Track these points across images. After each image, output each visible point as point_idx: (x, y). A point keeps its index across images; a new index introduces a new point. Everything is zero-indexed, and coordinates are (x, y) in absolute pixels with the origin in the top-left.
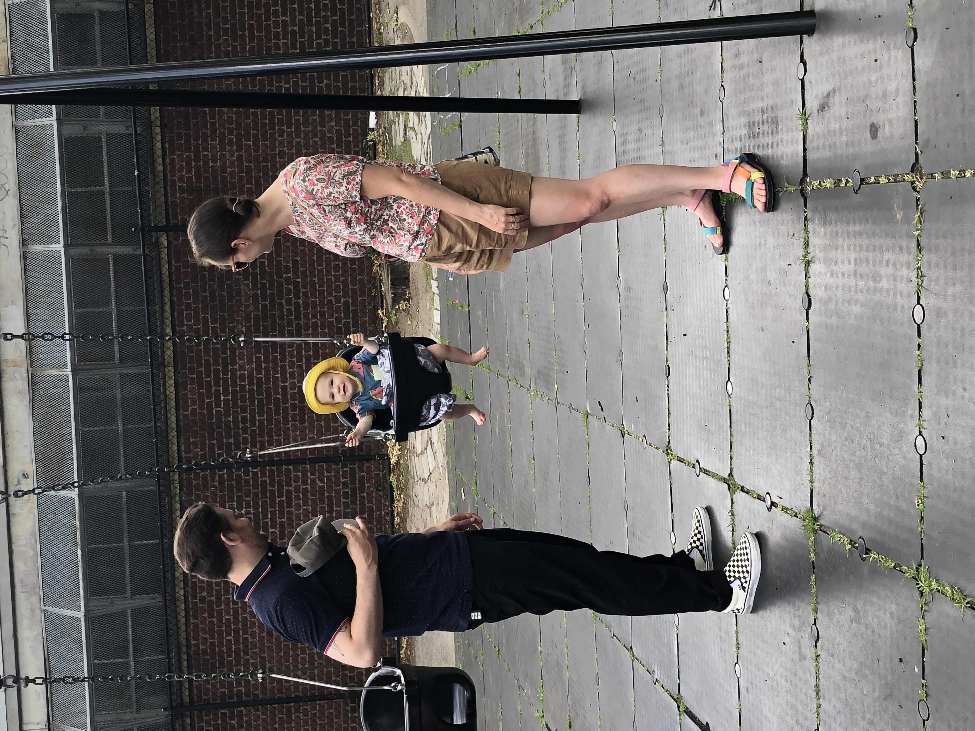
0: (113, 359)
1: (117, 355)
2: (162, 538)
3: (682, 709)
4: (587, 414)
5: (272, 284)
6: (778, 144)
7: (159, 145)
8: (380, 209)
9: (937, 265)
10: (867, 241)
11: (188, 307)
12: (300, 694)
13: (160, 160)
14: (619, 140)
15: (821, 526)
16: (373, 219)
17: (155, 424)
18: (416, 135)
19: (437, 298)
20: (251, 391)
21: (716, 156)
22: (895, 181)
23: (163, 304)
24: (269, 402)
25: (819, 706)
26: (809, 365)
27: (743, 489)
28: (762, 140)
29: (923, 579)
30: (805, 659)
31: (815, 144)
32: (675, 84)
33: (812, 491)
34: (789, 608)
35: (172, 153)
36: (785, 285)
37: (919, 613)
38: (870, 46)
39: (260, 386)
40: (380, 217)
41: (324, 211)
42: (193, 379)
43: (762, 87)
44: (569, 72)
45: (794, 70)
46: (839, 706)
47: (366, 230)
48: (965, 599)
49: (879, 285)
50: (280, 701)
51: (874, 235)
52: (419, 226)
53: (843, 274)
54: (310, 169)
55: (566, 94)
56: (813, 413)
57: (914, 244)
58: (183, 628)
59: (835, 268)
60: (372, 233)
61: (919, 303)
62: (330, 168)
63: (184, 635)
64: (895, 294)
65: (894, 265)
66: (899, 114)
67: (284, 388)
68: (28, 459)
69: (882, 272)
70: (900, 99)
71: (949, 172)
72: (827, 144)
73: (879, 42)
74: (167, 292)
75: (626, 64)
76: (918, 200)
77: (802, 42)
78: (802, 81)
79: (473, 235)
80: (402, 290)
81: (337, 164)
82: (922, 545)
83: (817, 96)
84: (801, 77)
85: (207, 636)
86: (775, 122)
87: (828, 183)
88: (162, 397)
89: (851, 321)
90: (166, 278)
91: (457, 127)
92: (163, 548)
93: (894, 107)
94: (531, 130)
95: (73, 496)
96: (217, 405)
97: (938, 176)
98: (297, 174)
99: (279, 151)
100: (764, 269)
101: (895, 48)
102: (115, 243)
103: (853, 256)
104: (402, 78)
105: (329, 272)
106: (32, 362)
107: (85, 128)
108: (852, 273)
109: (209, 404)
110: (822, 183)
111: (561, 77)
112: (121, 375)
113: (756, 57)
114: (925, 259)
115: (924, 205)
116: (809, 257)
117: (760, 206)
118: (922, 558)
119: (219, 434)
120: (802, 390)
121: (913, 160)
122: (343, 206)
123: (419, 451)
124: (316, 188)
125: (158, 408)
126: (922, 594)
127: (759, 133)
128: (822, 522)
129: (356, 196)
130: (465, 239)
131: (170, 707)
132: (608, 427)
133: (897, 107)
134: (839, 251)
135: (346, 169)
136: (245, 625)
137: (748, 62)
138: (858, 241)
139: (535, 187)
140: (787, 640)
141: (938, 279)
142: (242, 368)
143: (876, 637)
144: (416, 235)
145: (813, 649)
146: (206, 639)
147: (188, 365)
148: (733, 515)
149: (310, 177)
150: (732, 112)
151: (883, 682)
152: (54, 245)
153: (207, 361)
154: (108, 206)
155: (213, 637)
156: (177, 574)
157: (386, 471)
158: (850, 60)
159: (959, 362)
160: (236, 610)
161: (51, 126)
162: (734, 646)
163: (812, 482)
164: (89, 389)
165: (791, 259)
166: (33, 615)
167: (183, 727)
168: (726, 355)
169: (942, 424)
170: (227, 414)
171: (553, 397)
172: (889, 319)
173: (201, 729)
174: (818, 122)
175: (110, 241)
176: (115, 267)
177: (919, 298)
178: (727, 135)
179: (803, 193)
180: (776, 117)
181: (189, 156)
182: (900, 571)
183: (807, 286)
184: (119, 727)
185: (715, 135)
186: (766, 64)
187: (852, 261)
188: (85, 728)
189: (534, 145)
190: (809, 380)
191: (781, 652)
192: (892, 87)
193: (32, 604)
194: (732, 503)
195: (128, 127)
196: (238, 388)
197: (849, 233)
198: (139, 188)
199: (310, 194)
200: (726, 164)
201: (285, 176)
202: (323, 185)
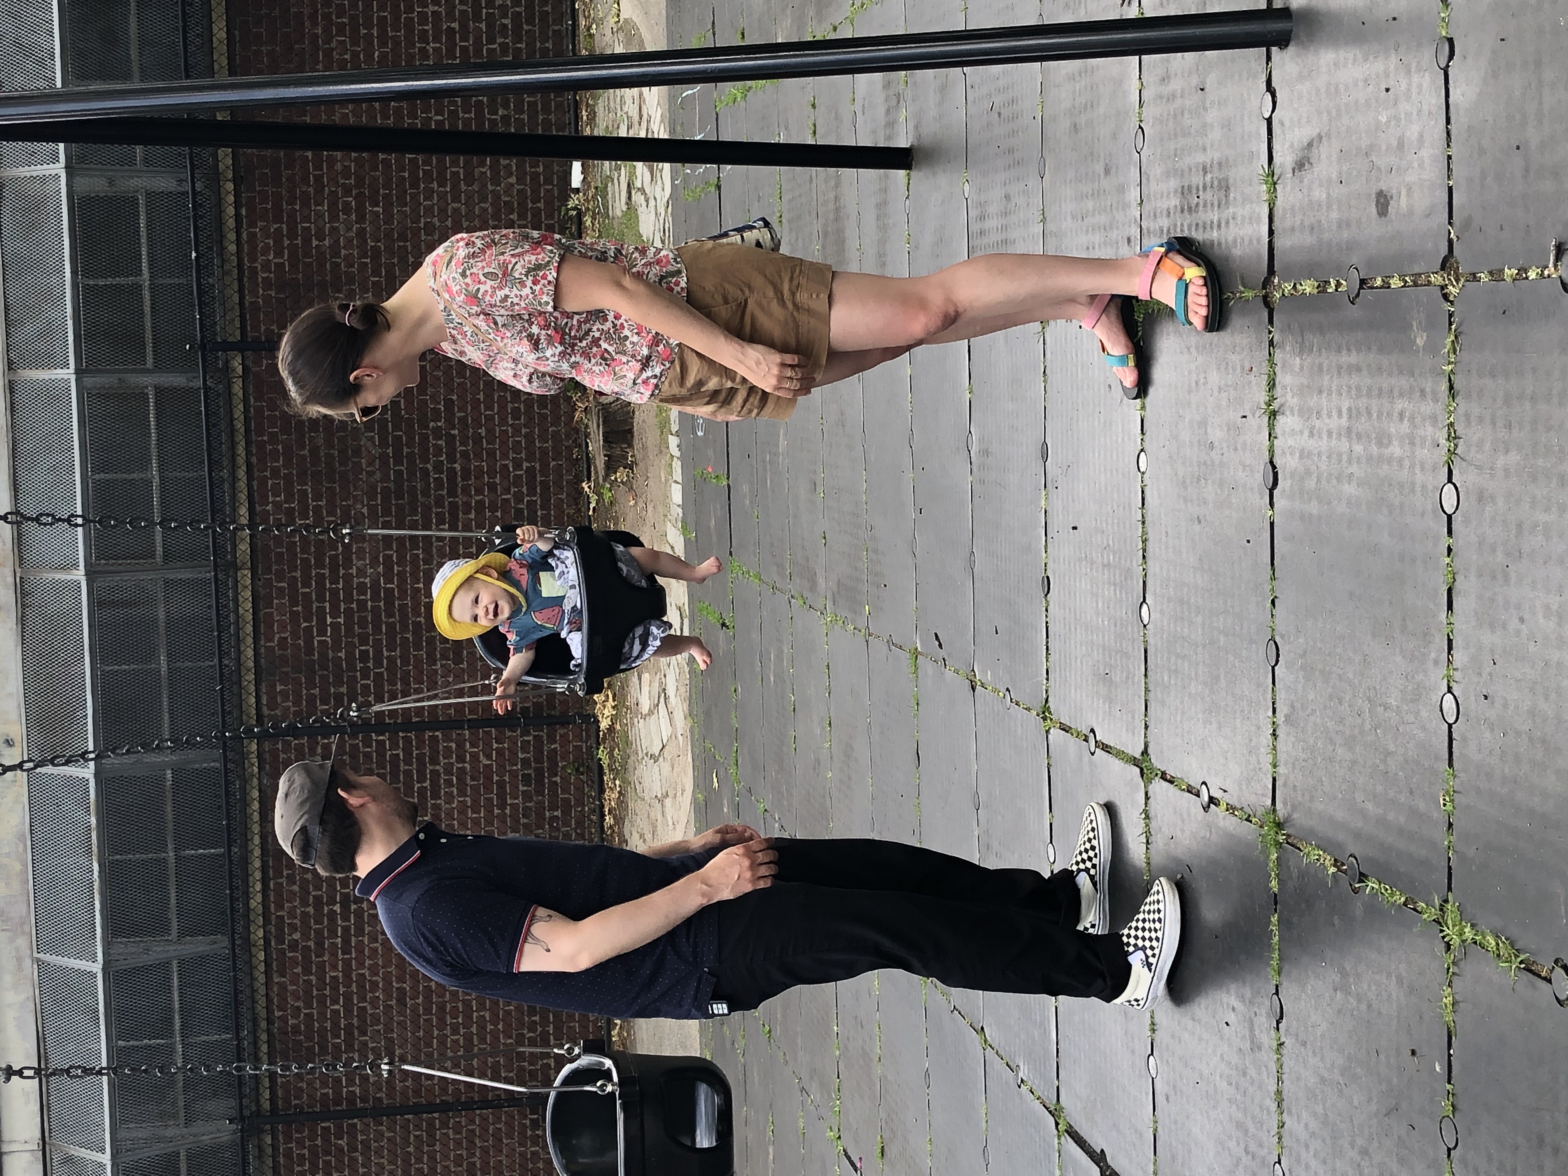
0: (153, 556)
1: (159, 549)
2: (229, 846)
3: (1061, 1128)
4: (916, 654)
5: (411, 439)
6: (1227, 223)
7: (231, 211)
8: (585, 322)
9: (1481, 420)
10: (1369, 381)
11: (275, 472)
12: (450, 1099)
13: (232, 236)
14: (973, 213)
15: (1288, 836)
16: (575, 337)
17: (220, 662)
18: (647, 201)
19: (677, 465)
20: (375, 610)
21: (1129, 240)
22: (1416, 285)
23: (234, 467)
24: (404, 628)
25: (1282, 1125)
26: (1273, 578)
27: (1164, 776)
28: (1203, 217)
29: (1450, 922)
30: (1260, 1048)
31: (1288, 224)
32: (1065, 124)
33: (1274, 779)
35: (252, 224)
36: (1236, 449)
37: (1443, 977)
38: (1378, 66)
39: (389, 603)
40: (587, 333)
41: (496, 323)
42: (281, 590)
43: (1205, 128)
44: (894, 102)
45: (1255, 103)
46: (1314, 1125)
47: (563, 354)
48: (1516, 956)
49: (1387, 452)
50: (417, 1110)
51: (1380, 370)
52: (650, 347)
53: (1329, 433)
54: (474, 255)
55: (889, 138)
56: (1278, 656)
57: (1445, 386)
58: (262, 990)
59: (1317, 423)
60: (573, 359)
61: (1450, 480)
62: (507, 257)
63: (262, 1002)
64: (1412, 467)
65: (1412, 419)
66: (1424, 177)
68: (14, 716)
69: (1393, 430)
70: (1425, 153)
71: (1501, 271)
72: (1306, 223)
73: (1394, 60)
74: (241, 450)
75: (986, 91)
76: (1451, 315)
77: (1269, 58)
78: (1269, 121)
80: (622, 450)
81: (519, 250)
82: (1450, 868)
83: (1292, 146)
84: (1267, 116)
85: (301, 1004)
86: (1225, 187)
87: (1308, 287)
88: (232, 618)
89: (1342, 508)
90: (239, 425)
91: (713, 189)
92: (230, 861)
93: (1416, 165)
94: (832, 195)
95: (87, 776)
96: (321, 633)
97: (1484, 277)
98: (453, 263)
99: (426, 223)
100: (1203, 424)
101: (1419, 70)
102: (158, 367)
103: (1345, 405)
104: (625, 109)
105: (503, 421)
106: (21, 559)
107: (111, 182)
108: (1344, 432)
109: (308, 629)
110: (1298, 286)
111: (881, 110)
112: (166, 582)
113: (1195, 81)
114: (1461, 410)
115: (1461, 324)
116: (1275, 405)
117: (1198, 322)
118: (1450, 889)
119: (324, 678)
120: (1262, 619)
121: (1444, 251)
122: (526, 317)
123: (645, 709)
124: (483, 288)
125: (225, 636)
126: (1448, 946)
127: (1197, 205)
128: (1290, 830)
129: (547, 303)
131: (240, 1118)
132: (949, 673)
133: (1422, 165)
134: (1324, 395)
135: (532, 259)
136: (361, 987)
137: (1183, 90)
138: (1355, 379)
139: (837, 287)
140: (1232, 1018)
141: (1480, 445)
142: (361, 572)
143: (1374, 1015)
144: (646, 363)
145: (1273, 1032)
146: (298, 1009)
147: (274, 567)
148: (1147, 817)
149: (474, 270)
150: (1155, 171)
151: (1384, 1087)
152: (59, 371)
153: (306, 562)
154: (147, 309)
155: (309, 1006)
156: (253, 904)
157: (592, 742)
158: (1347, 88)
159: (1513, 575)
160: (347, 963)
161: (57, 177)
162: (1148, 1027)
163: (1275, 766)
164: (114, 604)
165: (1247, 407)
166: (20, 968)
167: (261, 1150)
168: (1141, 560)
169: (1485, 674)
170: (337, 647)
171: (862, 625)
172: (1402, 505)
173: (288, 1154)
174: (1293, 188)
175: (150, 363)
176: (157, 408)
177: (1450, 472)
178: (1147, 207)
179: (1267, 301)
180: (1226, 179)
181: (279, 230)
182: (1415, 909)
183: (1271, 451)
184: (157, 1149)
185: (1126, 206)
186: (1212, 94)
187: (1344, 411)
188: (102, 1150)
189: (837, 219)
190: (1273, 602)
191: (1222, 1038)
192: (1412, 132)
193: (17, 950)
194: (1147, 798)
195: (181, 180)
196: (354, 606)
197: (1339, 368)
198: (198, 279)
199: (474, 298)
200: (1144, 254)
201: (434, 264)
202: (495, 284)
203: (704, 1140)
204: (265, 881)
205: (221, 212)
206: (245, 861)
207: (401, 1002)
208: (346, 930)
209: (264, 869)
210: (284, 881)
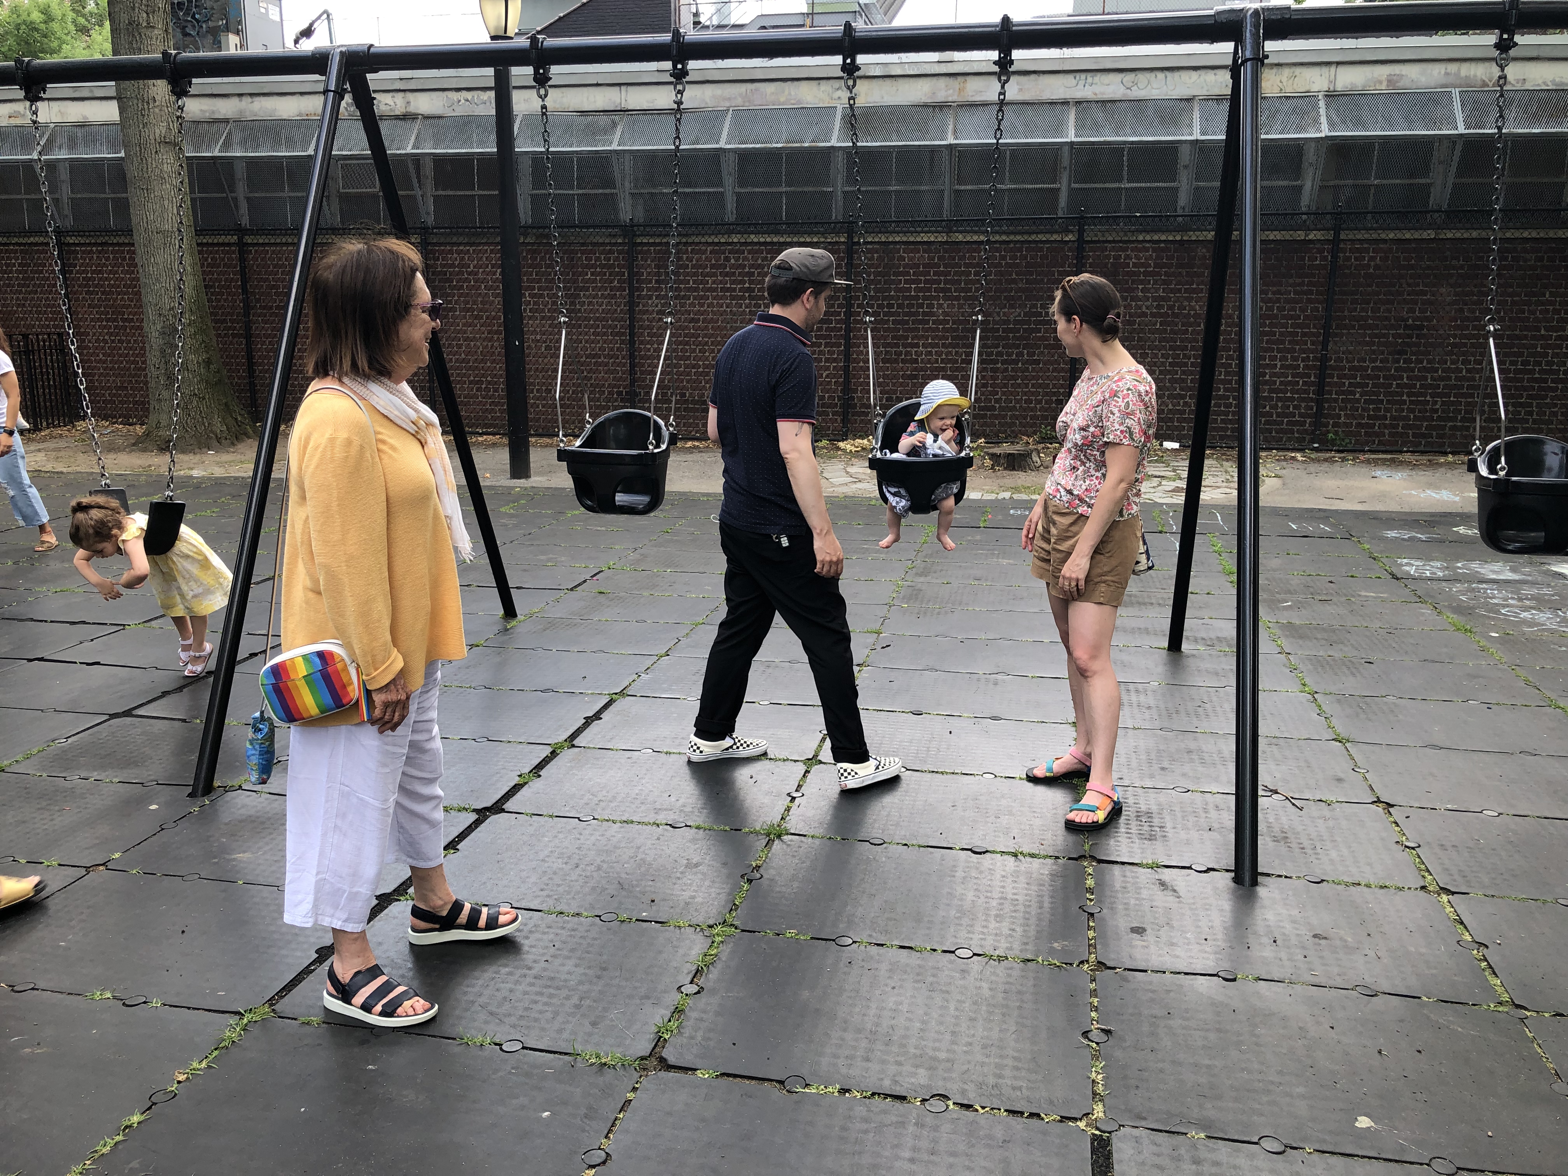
0: (959, 184)
1: (963, 188)
2: (786, 224)
3: (614, 696)
4: (879, 633)
5: (1018, 339)
6: (1129, 838)
7: (1163, 238)
8: (1095, 459)
9: (1009, 976)
10: (1033, 913)
11: (1003, 258)
12: (637, 346)
13: (1148, 238)
14: (1140, 686)
15: (774, 841)
16: (1086, 452)
17: (894, 222)
18: (1154, 487)
19: (993, 497)
20: (917, 314)
21: (1121, 779)
22: (1090, 945)
23: (1008, 233)
24: (905, 330)
25: (614, 822)
26: (920, 846)
27: (807, 772)
28: (1134, 824)
29: (724, 929)
30: (656, 813)
31: (1128, 874)
32: (1193, 745)
33: (805, 836)
34: (700, 804)
35: (1154, 250)
36: (995, 831)
37: (694, 921)
38: (1220, 936)
39: (921, 322)
40: (1088, 459)
41: (1097, 406)
42: (933, 259)
43: (1186, 828)
44: (1209, 643)
45: (1201, 861)
46: (615, 840)
47: (1076, 445)
48: (705, 965)
49: (992, 919)
50: (631, 327)
51: (1039, 920)
52: (1078, 495)
53: (1003, 887)
54: (1140, 395)
55: (1187, 638)
56: (875, 845)
57: (1030, 957)
58: (703, 240)
59: (1009, 880)
61: (975, 954)
62: (1138, 415)
63: (697, 240)
64: (983, 933)
65: (1011, 936)
66: (1153, 956)
67: (917, 345)
68: (870, 100)
69: (1004, 924)
70: (1167, 958)
71: (1096, 997)
72: (1128, 885)
73: (1223, 945)
74: (1018, 238)
75: (1214, 699)
76: (1071, 964)
77: (1227, 871)
78: (1190, 868)
79: (1064, 546)
80: (1003, 464)
81: (1142, 422)
82: (754, 932)
83: (1175, 880)
84: (1193, 867)
85: (694, 262)
86: (1151, 838)
87: (1090, 882)
88: (919, 229)
89: (959, 890)
90: (1033, 237)
91: (1160, 529)
92: (778, 224)
93: (1161, 952)
94: (1154, 601)
95: (832, 141)
96: (906, 281)
97: (1093, 986)
98: (1136, 383)
99: (1148, 354)
100: (1011, 813)
101: (1217, 959)
102: (1071, 191)
103: (1021, 898)
104: (1210, 477)
105: (1025, 394)
106: (962, 106)
107: (1186, 167)
108: (1004, 895)
109: (908, 274)
110: (1090, 877)
111: (1204, 635)
112: (943, 191)
113: (1216, 826)
114: (1015, 965)
115: (1066, 970)
116: (1020, 857)
117: (1072, 816)
118: (743, 931)
119: (880, 282)
120: (896, 837)
121: (1109, 964)
122: (1100, 424)
123: (849, 469)
124: (1120, 400)
125: (908, 225)
126: (711, 927)
127: (1141, 821)
128: (777, 842)
129: (1108, 438)
130: (1062, 539)
131: (633, 224)
132: (867, 651)
133: (1160, 956)
134: (1026, 886)
135: (1136, 430)
136: (702, 297)
137: (1210, 818)
138: (1034, 905)
139: (1107, 608)
140: (673, 799)
141: (994, 974)
142: (940, 306)
143: (674, 881)
144: (1070, 492)
145: (665, 822)
146: (692, 261)
147: (947, 255)
148: (784, 760)
149: (1131, 396)
150: (1162, 797)
151: (634, 883)
152: (1073, 132)
153: (949, 273)
154: (1107, 185)
155: (693, 267)
156: (752, 236)
157: (832, 437)
158: (1208, 915)
159: (919, 985)
160: (715, 290)
161: (1191, 134)
162: (669, 750)
163: (812, 837)
164: (932, 159)
165: (1020, 840)
166: (725, 99)
167: (615, 236)
168: (931, 770)
169: (863, 964)
170: (897, 290)
171: (896, 602)
172: (961, 925)
173: (611, 252)
174: (1149, 878)
175: (1073, 185)
176: (1047, 189)
177: (979, 955)
178: (1140, 791)
179: (1082, 857)
180: (1156, 840)
181: (1150, 266)
182: (731, 910)
183: (993, 852)
184: (617, 175)
185: (1141, 779)
186: (1207, 835)
187: (1016, 897)
188: (619, 145)
189: (1139, 603)
190: (906, 845)
191: (662, 792)
192: (1179, 951)
193: (735, 98)
194: (795, 761)
195: (1184, 208)
196: (921, 301)
197: (1042, 896)
198: (1123, 217)
199: (1114, 394)
200: (1113, 788)
201: (1137, 371)
202: (1122, 408)
203: (620, 498)
204: (765, 243)
205: (1163, 232)
206: (777, 232)
207: (692, 320)
208: (734, 290)
209: (772, 243)
210: (764, 255)
